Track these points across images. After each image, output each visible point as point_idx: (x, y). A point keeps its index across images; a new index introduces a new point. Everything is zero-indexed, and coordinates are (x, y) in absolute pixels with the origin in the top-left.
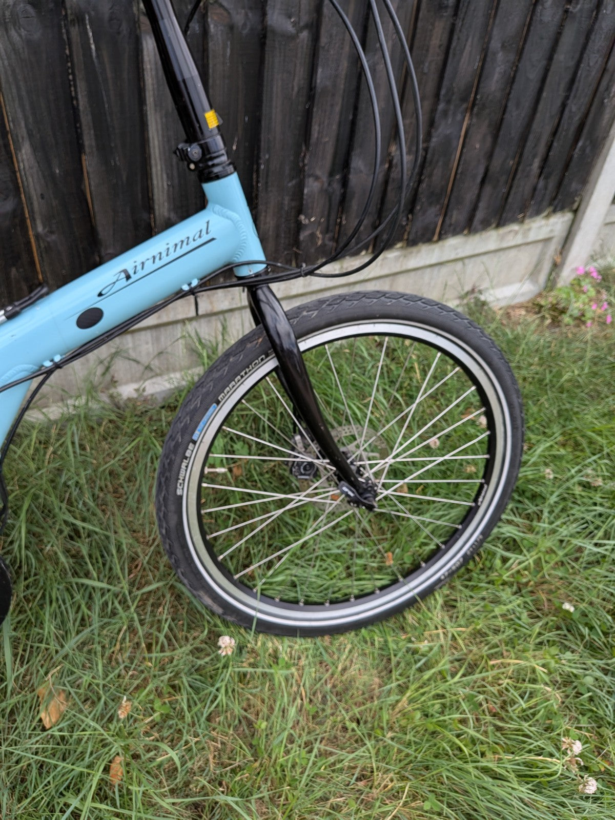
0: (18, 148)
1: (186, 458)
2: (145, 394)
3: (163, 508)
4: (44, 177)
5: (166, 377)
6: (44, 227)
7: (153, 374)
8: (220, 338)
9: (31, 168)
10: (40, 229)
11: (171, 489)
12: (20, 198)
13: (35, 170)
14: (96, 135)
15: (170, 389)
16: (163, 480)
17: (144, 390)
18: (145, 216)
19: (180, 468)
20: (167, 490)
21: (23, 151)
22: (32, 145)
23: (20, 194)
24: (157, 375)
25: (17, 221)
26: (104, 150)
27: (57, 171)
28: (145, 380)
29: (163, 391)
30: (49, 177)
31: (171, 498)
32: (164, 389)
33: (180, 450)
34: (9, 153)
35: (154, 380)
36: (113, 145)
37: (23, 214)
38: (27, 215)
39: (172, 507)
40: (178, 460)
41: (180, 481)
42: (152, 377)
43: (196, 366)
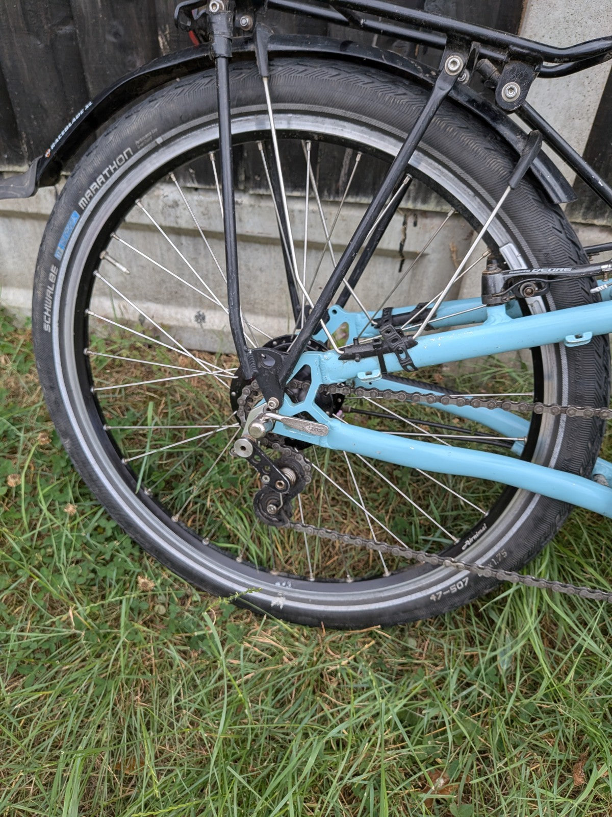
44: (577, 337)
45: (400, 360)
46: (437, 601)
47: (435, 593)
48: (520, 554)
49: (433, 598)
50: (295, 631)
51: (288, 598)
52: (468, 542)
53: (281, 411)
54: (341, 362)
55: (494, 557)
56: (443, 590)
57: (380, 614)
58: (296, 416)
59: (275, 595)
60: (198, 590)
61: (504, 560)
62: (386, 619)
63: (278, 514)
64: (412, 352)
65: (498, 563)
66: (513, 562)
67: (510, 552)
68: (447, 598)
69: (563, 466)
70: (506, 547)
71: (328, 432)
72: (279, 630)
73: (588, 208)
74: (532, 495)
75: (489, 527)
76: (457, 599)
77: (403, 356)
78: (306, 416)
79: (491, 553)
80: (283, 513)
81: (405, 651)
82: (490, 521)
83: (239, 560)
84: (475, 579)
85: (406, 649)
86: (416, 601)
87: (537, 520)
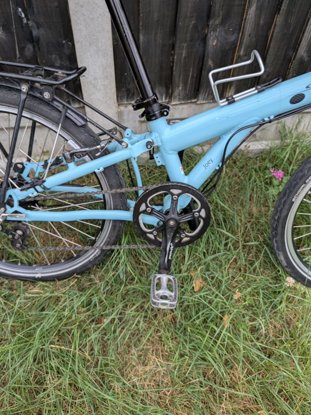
0: (249, 7)
1: (305, 183)
2: (249, 149)
3: (282, 206)
4: (255, 25)
5: (260, 142)
6: (244, 52)
7: (255, 139)
8: (295, 127)
9: (251, 19)
10: (242, 53)
11: (290, 197)
12: (239, 34)
13: (252, 20)
14: (288, 4)
15: (261, 149)
16: (288, 191)
17: (249, 147)
18: (291, 53)
19: (300, 187)
20: (288, 197)
21: (252, 9)
22: (257, 6)
23: (240, 33)
24: (257, 140)
25: (233, 46)
26: (289, 13)
27: (262, 22)
28: (251, 142)
29: (257, 149)
30: (257, 25)
31: (288, 202)
32: (257, 148)
33: (304, 179)
34: (244, 9)
35: (254, 143)
36: (294, 11)
37: (237, 43)
38: (238, 45)
39: (287, 207)
40: (301, 183)
41: (297, 194)
42: (254, 141)
43: (277, 139)
44: (99, 169)
45: (42, 187)
46: (93, 261)
47: (92, 258)
48: (113, 239)
49: (91, 260)
50: (47, 284)
51: (42, 273)
52: (97, 238)
53: (7, 212)
54: (21, 192)
55: (106, 241)
56: (94, 256)
57: (76, 270)
58: (13, 213)
59: (37, 273)
60: (7, 279)
61: (109, 242)
62: (78, 271)
63: (21, 246)
64: (45, 184)
65: (107, 243)
66: (112, 242)
67: (110, 239)
68: (96, 258)
69: (116, 208)
70: (108, 237)
71: (27, 216)
72: (41, 285)
73: (127, 98)
74: (110, 220)
75: (102, 231)
76: (99, 258)
77: (42, 186)
78: (16, 212)
79: (105, 241)
80: (23, 245)
81: (91, 280)
82: (102, 229)
83: (19, 264)
84: (102, 250)
85: (91, 279)
86: (86, 263)
87: (114, 227)
